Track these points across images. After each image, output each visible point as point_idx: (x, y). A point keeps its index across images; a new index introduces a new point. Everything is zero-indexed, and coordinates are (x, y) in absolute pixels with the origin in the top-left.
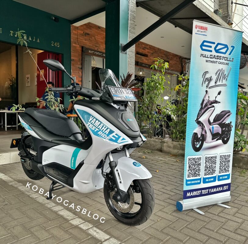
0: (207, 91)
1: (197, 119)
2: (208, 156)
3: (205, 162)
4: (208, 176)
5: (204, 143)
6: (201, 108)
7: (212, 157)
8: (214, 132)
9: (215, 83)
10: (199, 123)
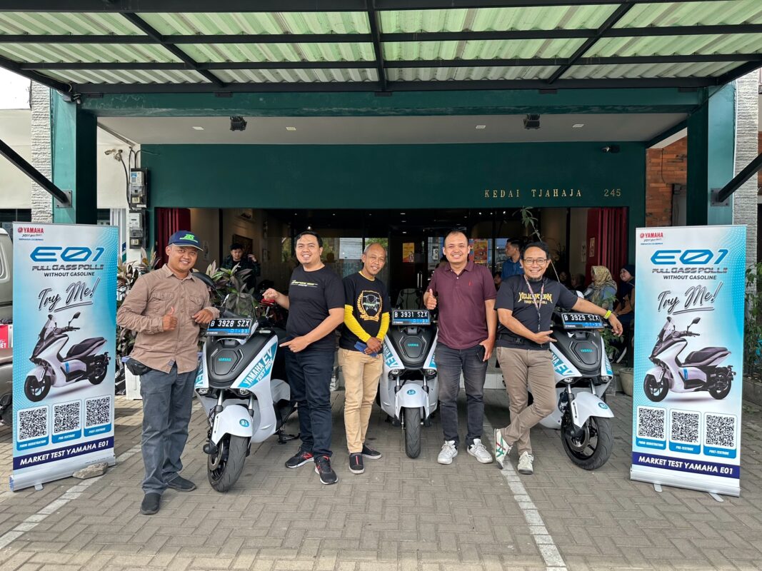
0: (669, 319)
1: (653, 356)
2: (678, 412)
3: (672, 419)
4: (679, 442)
5: (669, 391)
6: (660, 342)
7: (686, 415)
8: (689, 379)
9: (686, 306)
10: (657, 362)
